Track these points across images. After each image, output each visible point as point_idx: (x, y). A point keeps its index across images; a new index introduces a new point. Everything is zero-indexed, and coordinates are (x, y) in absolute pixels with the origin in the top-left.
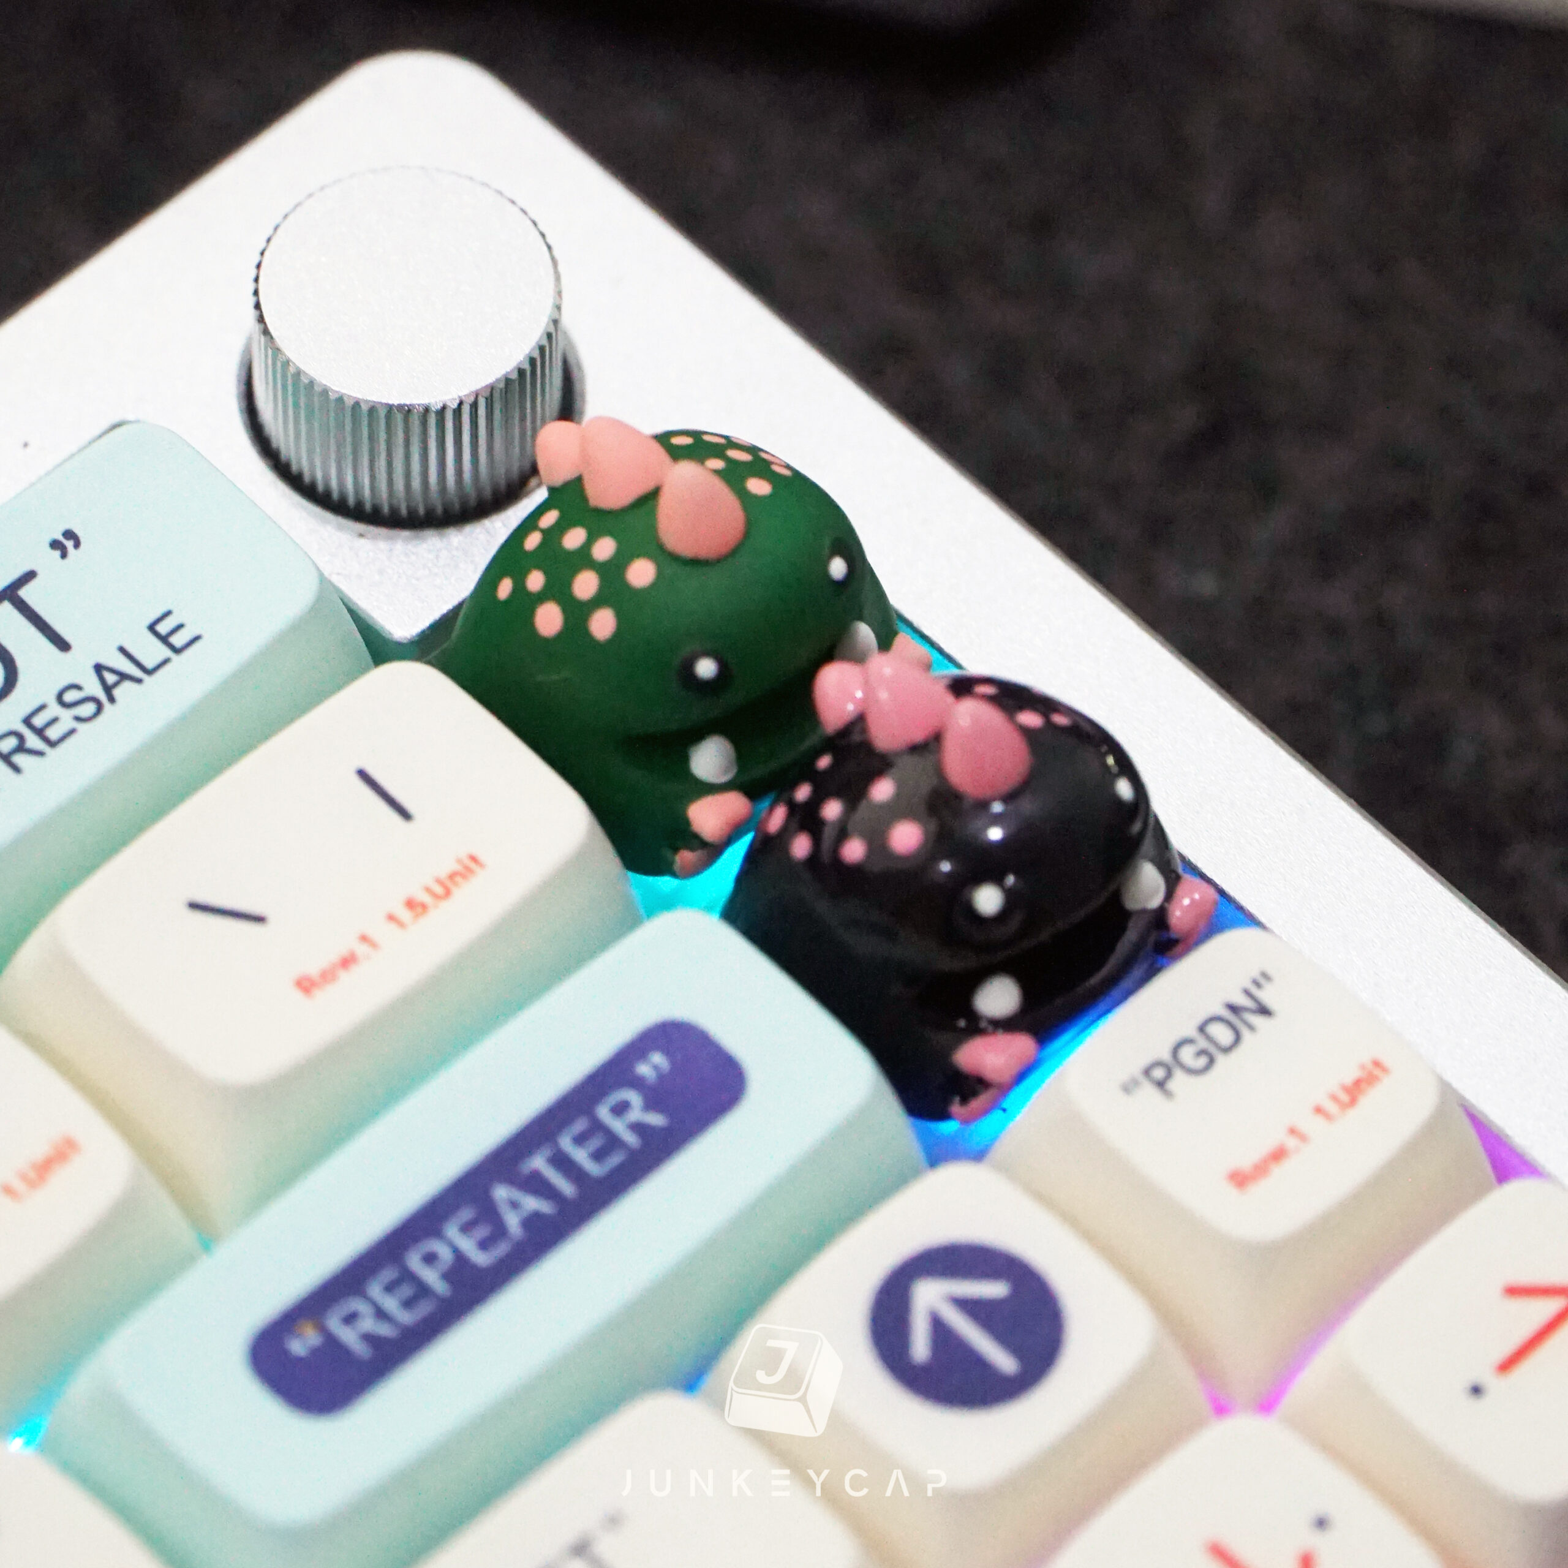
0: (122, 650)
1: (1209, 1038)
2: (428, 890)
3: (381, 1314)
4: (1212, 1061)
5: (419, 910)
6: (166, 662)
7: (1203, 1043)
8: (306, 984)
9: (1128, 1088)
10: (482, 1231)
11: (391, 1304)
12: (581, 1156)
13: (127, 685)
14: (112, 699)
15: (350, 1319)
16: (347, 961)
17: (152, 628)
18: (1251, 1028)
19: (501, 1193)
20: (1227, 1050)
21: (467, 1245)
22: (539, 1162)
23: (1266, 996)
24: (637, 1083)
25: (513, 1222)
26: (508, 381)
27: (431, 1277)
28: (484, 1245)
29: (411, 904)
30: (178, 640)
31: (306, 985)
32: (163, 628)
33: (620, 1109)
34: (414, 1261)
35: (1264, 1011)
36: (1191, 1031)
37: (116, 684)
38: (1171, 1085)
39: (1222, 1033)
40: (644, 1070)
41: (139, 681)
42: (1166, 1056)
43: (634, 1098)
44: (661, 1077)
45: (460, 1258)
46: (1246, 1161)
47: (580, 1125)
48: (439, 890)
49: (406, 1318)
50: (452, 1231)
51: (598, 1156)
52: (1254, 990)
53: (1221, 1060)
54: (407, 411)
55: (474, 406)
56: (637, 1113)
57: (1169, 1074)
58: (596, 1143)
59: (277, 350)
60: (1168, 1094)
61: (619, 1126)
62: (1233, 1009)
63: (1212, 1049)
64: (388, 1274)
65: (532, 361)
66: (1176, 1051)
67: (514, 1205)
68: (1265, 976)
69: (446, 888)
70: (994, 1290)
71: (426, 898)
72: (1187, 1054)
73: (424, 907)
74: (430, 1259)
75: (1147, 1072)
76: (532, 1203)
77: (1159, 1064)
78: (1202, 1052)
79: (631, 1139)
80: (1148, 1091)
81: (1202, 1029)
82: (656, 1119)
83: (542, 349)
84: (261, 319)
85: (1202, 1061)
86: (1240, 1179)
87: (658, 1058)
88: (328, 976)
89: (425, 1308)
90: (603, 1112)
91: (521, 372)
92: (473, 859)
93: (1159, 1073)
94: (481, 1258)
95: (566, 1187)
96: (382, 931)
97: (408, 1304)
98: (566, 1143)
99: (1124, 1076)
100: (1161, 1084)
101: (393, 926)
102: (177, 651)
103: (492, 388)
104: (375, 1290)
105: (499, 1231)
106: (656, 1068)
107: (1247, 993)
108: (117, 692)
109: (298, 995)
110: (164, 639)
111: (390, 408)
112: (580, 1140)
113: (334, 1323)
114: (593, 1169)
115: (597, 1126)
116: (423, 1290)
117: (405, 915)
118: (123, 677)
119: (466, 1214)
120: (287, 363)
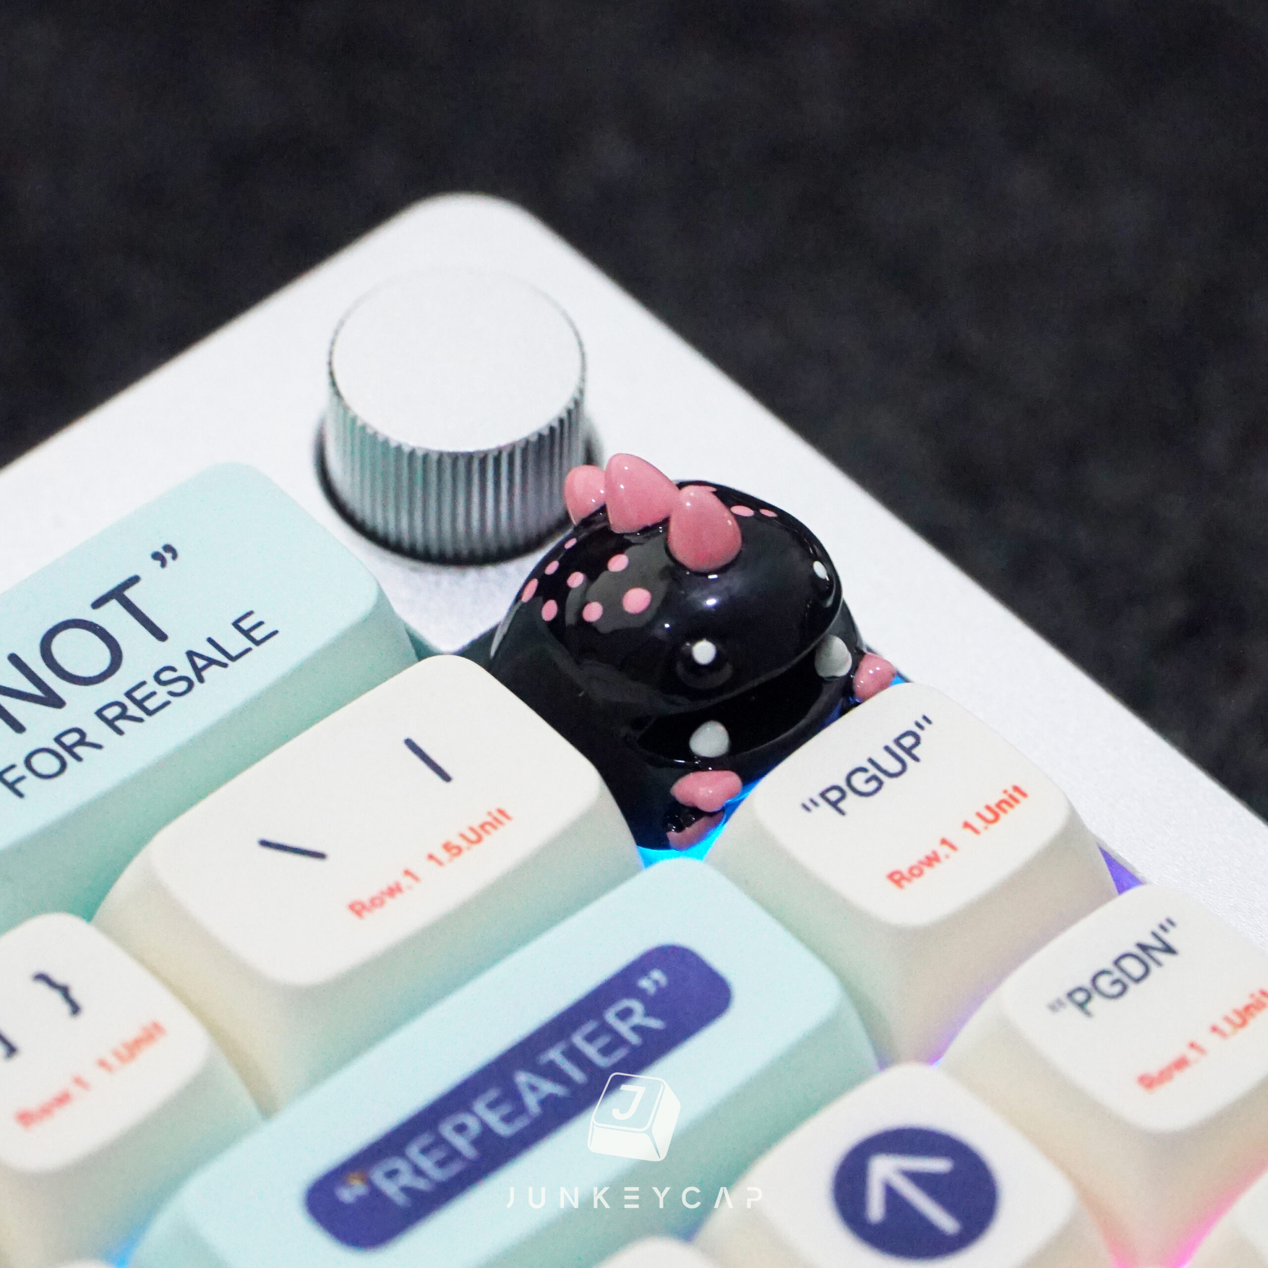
0: (210, 641)
1: (1122, 970)
2: (463, 836)
3: (418, 1172)
4: (1125, 988)
5: (455, 851)
6: (248, 650)
7: (1117, 974)
8: (358, 907)
9: (1055, 1006)
10: (506, 1109)
11: (426, 1164)
12: (591, 1051)
13: (214, 668)
14: (201, 680)
15: (392, 1174)
16: (394, 891)
17: (236, 624)
18: (1159, 964)
19: (522, 1078)
20: (1138, 980)
21: (493, 1119)
22: (555, 1055)
23: (1170, 938)
24: (640, 994)
25: (531, 1101)
26: (541, 437)
27: (461, 1143)
28: (507, 1119)
29: (447, 847)
30: (258, 634)
31: (358, 909)
32: (246, 625)
33: (625, 1014)
34: (447, 1130)
35: (1169, 950)
36: (1108, 965)
37: (205, 667)
38: (1090, 1006)
39: (1133, 967)
40: (645, 983)
41: (225, 665)
42: (1086, 983)
43: (636, 1006)
44: (660, 990)
45: (486, 1129)
46: (1153, 1068)
47: (590, 1026)
48: (473, 837)
49: (438, 1175)
50: (480, 1107)
51: (606, 1051)
52: (1161, 933)
53: (1133, 987)
54: (455, 457)
55: (511, 456)
56: (638, 1018)
57: (1089, 998)
58: (603, 1041)
59: (346, 409)
60: (1088, 1014)
61: (623, 1028)
62: (1143, 947)
63: (1126, 980)
64: (425, 1139)
65: (561, 421)
66: (1094, 980)
67: (533, 1088)
68: (1171, 923)
69: (478, 835)
70: (939, 1165)
71: (463, 844)
72: (1104, 982)
73: (460, 850)
74: (461, 1129)
75: (1070, 995)
76: (548, 1087)
77: (1080, 989)
78: (1115, 982)
79: (634, 1039)
80: (1071, 1010)
81: (1117, 962)
82: (655, 1023)
83: (569, 412)
84: (334, 384)
85: (1117, 988)
86: (1148, 1082)
87: (657, 975)
88: (376, 902)
89: (455, 1168)
90: (610, 1017)
91: (552, 429)
92: (501, 812)
93: (1080, 997)
94: (503, 1130)
95: (577, 1075)
96: (423, 868)
97: (441, 1164)
98: (578, 1039)
99: (1051, 997)
100: (1082, 1006)
101: (432, 864)
102: (258, 643)
103: (527, 442)
104: (413, 1150)
105: (520, 1109)
106: (656, 983)
107: (1155, 935)
108: (205, 674)
109: (352, 917)
110: (247, 633)
111: (441, 455)
112: (590, 1038)
113: (378, 1176)
114: (602, 1062)
115: (605, 1028)
116: (454, 1154)
117: (442, 855)
118: (211, 662)
119: (493, 1094)
120: (354, 420)
